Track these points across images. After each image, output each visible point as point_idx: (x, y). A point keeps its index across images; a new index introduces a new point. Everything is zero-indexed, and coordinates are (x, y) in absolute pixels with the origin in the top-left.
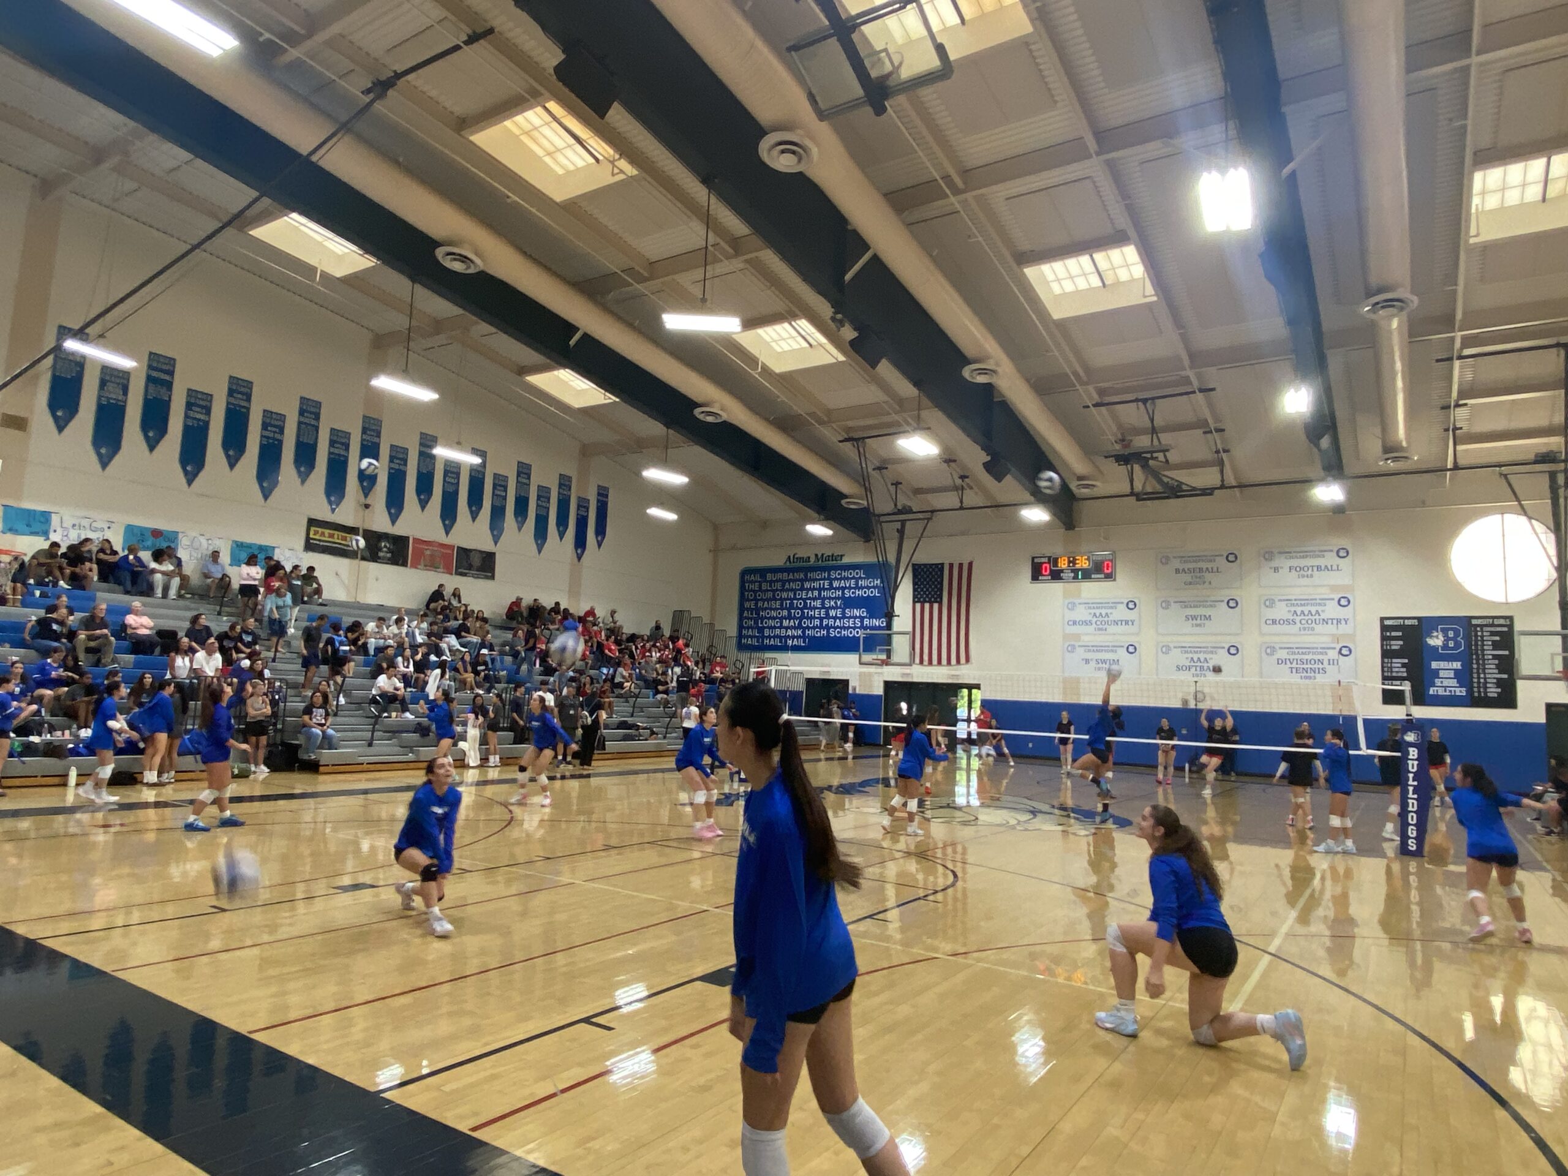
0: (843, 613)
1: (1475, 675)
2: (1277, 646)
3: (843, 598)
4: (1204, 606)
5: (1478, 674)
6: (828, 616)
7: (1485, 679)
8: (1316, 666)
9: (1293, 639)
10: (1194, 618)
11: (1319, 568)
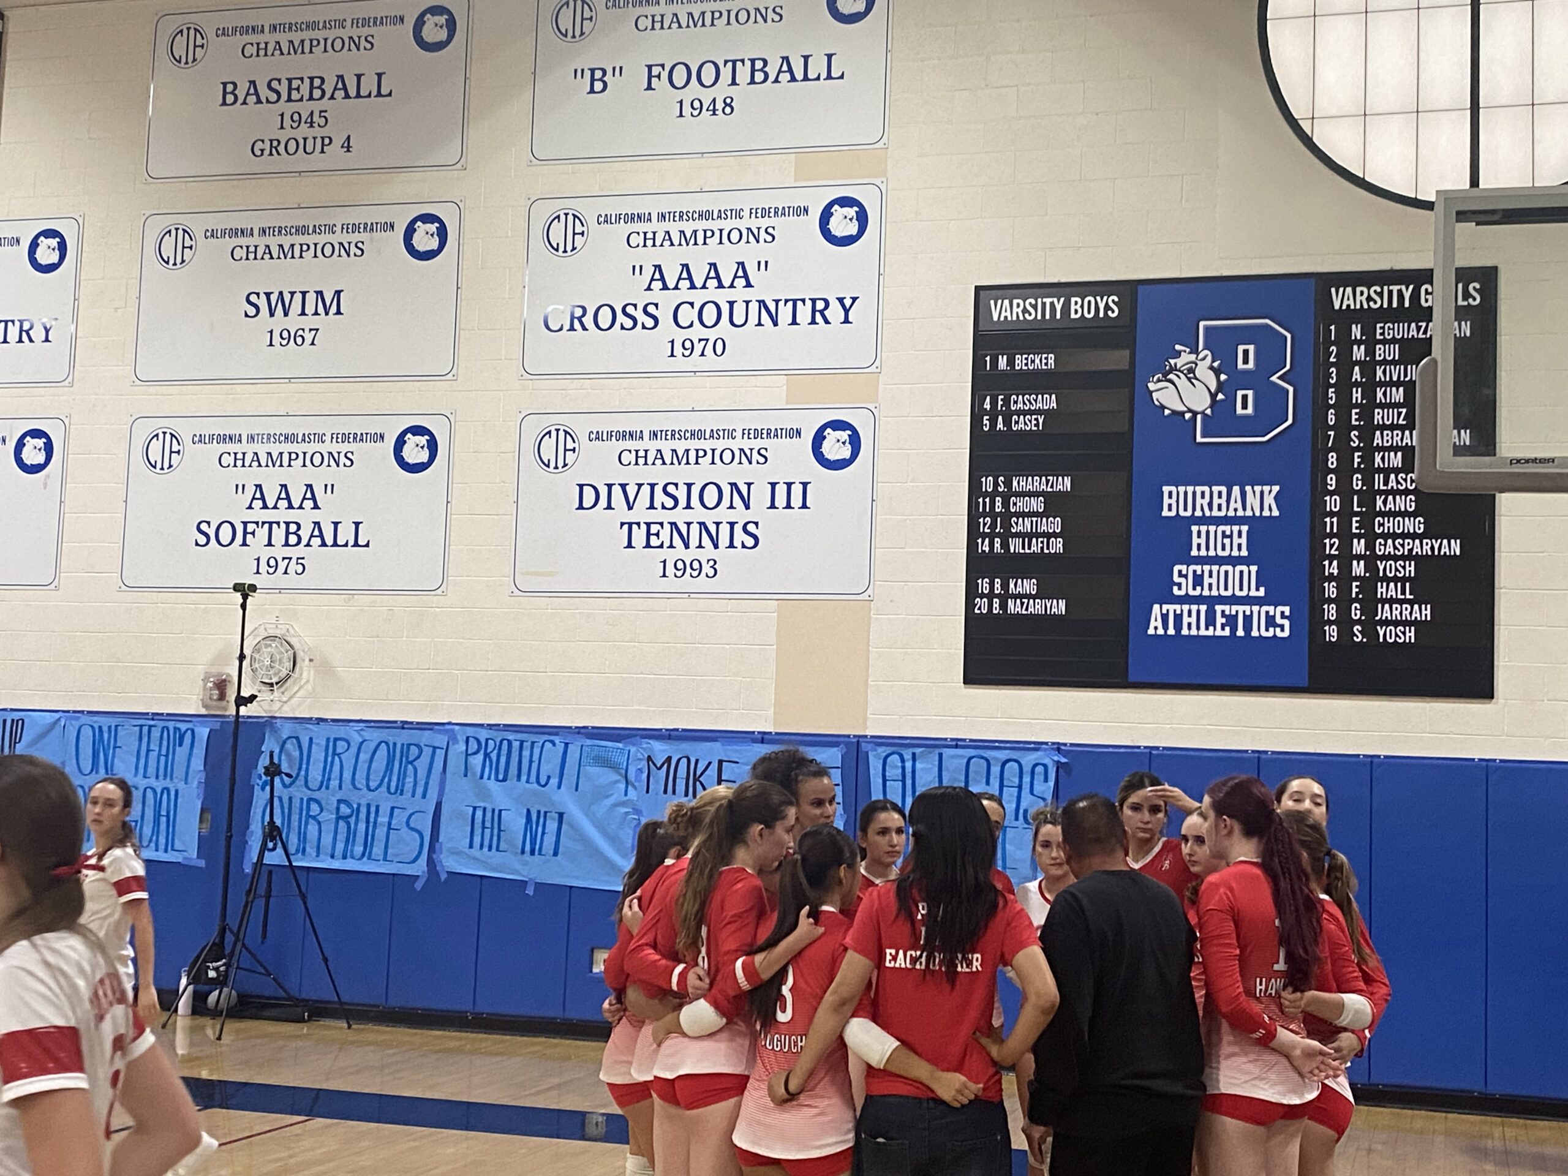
1: (1332, 546)
2: (581, 427)
4: (319, 251)
5: (1346, 537)
7: (1371, 560)
8: (723, 514)
9: (643, 394)
10: (279, 303)
11: (758, 69)
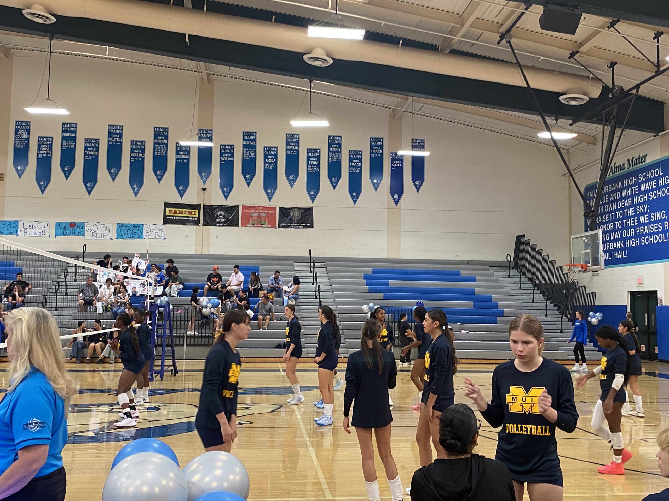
0: (650, 218)
3: (648, 202)
6: (640, 225)
